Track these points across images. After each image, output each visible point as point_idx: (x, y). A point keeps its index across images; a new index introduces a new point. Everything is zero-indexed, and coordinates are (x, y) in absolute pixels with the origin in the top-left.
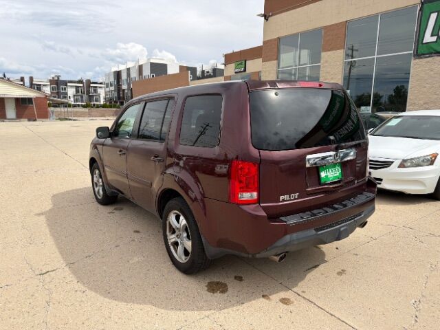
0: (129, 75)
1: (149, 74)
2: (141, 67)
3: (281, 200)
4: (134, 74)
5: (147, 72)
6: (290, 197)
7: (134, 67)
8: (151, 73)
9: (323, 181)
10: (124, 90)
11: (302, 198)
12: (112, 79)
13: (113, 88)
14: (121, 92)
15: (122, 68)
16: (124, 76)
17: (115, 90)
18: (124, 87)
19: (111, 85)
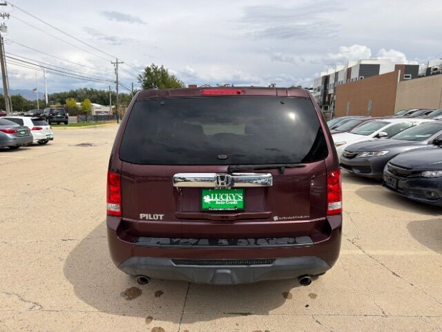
0: (336, 79)
1: (357, 77)
2: (349, 71)
3: (141, 218)
4: (342, 78)
5: (355, 75)
6: (152, 217)
7: (343, 70)
8: (360, 75)
9: (204, 207)
10: (330, 95)
11: (168, 220)
12: (320, 84)
13: (319, 93)
14: (327, 98)
15: (331, 72)
16: (332, 81)
17: (321, 96)
18: (331, 91)
19: (319, 90)
